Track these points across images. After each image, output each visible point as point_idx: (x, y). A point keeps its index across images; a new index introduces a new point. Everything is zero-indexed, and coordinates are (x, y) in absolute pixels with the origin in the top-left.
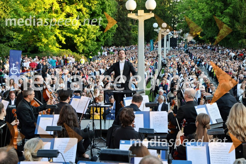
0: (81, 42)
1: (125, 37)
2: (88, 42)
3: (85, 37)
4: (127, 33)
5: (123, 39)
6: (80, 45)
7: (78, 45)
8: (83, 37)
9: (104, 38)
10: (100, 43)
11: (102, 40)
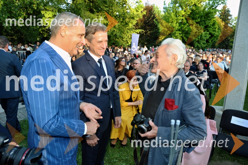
0: (196, 41)
1: (226, 45)
2: (201, 42)
3: (199, 38)
4: (227, 42)
5: (224, 45)
6: (196, 43)
7: (194, 43)
8: (198, 38)
9: (212, 41)
10: (209, 44)
11: (210, 42)
